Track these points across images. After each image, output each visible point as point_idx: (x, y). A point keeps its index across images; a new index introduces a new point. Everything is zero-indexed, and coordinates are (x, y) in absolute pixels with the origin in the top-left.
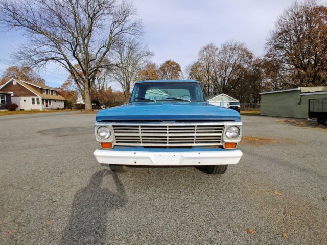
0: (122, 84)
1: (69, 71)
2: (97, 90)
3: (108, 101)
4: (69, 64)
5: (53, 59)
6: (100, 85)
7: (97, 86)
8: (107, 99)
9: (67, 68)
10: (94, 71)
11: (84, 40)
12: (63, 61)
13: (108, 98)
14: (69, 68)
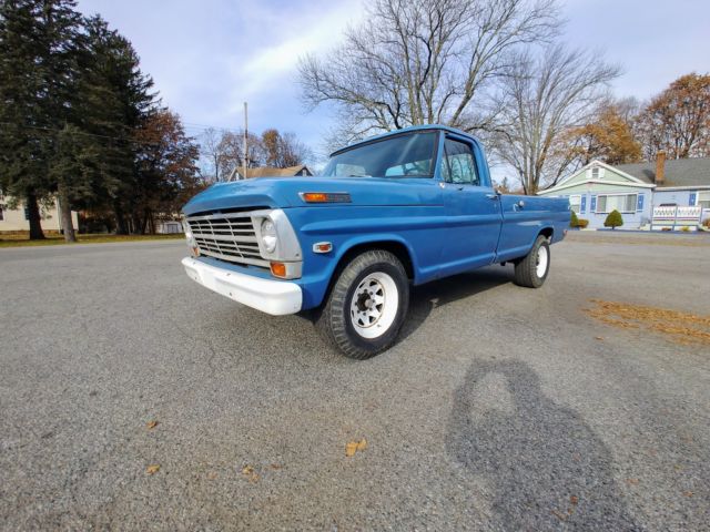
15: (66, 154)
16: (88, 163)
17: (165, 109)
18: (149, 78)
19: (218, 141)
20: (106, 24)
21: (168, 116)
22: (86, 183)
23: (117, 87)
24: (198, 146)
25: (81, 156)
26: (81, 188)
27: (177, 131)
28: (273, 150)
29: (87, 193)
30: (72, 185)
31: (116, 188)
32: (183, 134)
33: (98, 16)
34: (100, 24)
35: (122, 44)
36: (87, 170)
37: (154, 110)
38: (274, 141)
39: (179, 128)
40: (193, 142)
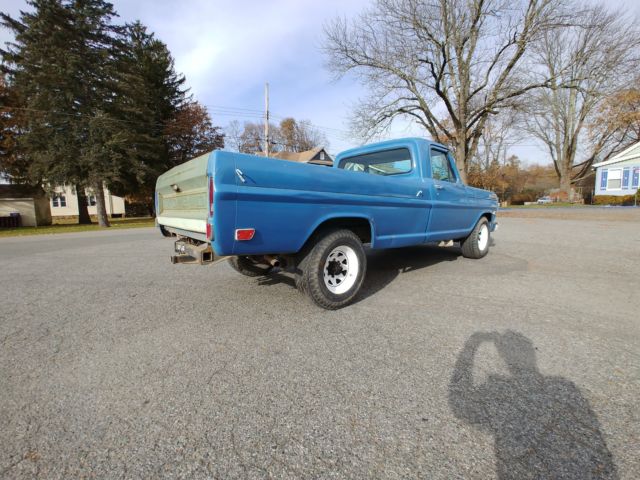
0: (550, 143)
1: (427, 127)
2: (483, 167)
3: (507, 190)
4: (428, 114)
5: (402, 110)
6: (491, 155)
7: (484, 159)
8: (505, 185)
9: (423, 123)
10: (481, 115)
11: (460, 50)
12: (417, 112)
13: (507, 181)
14: (427, 122)
15: (96, 141)
16: (116, 148)
17: (196, 103)
18: (182, 77)
19: (242, 131)
20: (145, 28)
21: (198, 110)
22: (115, 169)
23: (153, 85)
24: (223, 135)
25: (110, 143)
26: (110, 174)
27: (205, 122)
28: (290, 137)
29: (116, 179)
30: (102, 171)
31: (143, 174)
32: (210, 124)
33: (138, 21)
34: (139, 29)
35: (159, 47)
36: (116, 156)
37: (186, 104)
38: (291, 129)
39: (207, 119)
40: (220, 132)
